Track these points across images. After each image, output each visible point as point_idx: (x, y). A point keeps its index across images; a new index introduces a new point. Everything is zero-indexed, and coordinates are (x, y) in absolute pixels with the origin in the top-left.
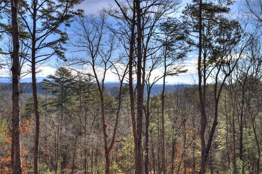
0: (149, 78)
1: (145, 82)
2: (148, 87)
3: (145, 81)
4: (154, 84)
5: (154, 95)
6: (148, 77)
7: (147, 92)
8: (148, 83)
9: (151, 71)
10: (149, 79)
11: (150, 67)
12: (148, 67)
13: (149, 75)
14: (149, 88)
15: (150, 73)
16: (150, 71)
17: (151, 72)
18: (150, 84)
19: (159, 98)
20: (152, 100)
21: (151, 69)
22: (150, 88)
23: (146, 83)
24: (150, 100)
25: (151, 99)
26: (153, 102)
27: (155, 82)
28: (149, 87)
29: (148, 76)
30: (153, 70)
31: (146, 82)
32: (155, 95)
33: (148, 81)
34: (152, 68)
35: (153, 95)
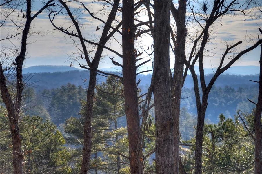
0: (202, 49)
1: (185, 66)
2: (200, 86)
3: (188, 64)
4: (224, 73)
5: (222, 118)
6: (198, 48)
7: (194, 106)
8: (197, 72)
9: (210, 21)
10: (200, 55)
11: (205, 8)
12: (198, 7)
13: (202, 39)
14: (201, 92)
15: (205, 32)
16: (204, 24)
17: (210, 28)
18: (206, 73)
19: (241, 130)
20: (213, 137)
21: (209, 16)
22: (207, 90)
23: (189, 72)
24: (208, 136)
25: (212, 133)
26: (217, 145)
27: (224, 65)
28: (203, 84)
29: (199, 42)
30: (216, 17)
31: (192, 68)
32: (228, 116)
33: (197, 64)
34: (216, 8)
35: (219, 119)
